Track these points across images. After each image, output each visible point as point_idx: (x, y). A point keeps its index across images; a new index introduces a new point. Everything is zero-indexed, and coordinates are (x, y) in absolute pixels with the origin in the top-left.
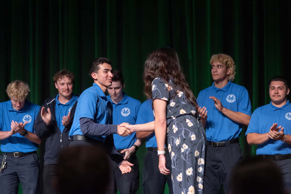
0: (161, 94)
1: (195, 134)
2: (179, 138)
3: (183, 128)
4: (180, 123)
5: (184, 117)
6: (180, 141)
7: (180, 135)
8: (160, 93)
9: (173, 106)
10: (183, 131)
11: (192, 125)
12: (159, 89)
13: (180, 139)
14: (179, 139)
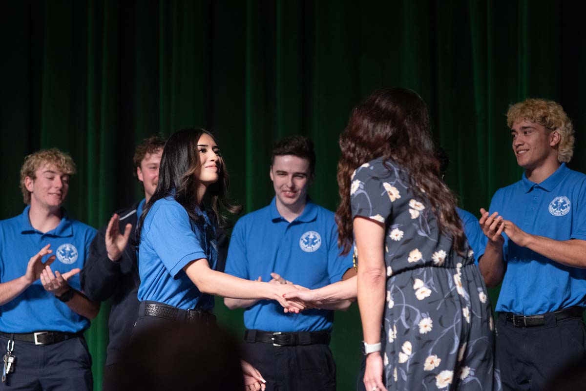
0: (371, 206)
1: (430, 317)
2: (395, 327)
3: (403, 303)
4: (399, 289)
5: (412, 274)
6: (396, 335)
7: (396, 319)
8: (370, 204)
9: (398, 238)
10: (403, 312)
11: (428, 293)
12: (368, 193)
13: (395, 332)
14: (393, 330)
